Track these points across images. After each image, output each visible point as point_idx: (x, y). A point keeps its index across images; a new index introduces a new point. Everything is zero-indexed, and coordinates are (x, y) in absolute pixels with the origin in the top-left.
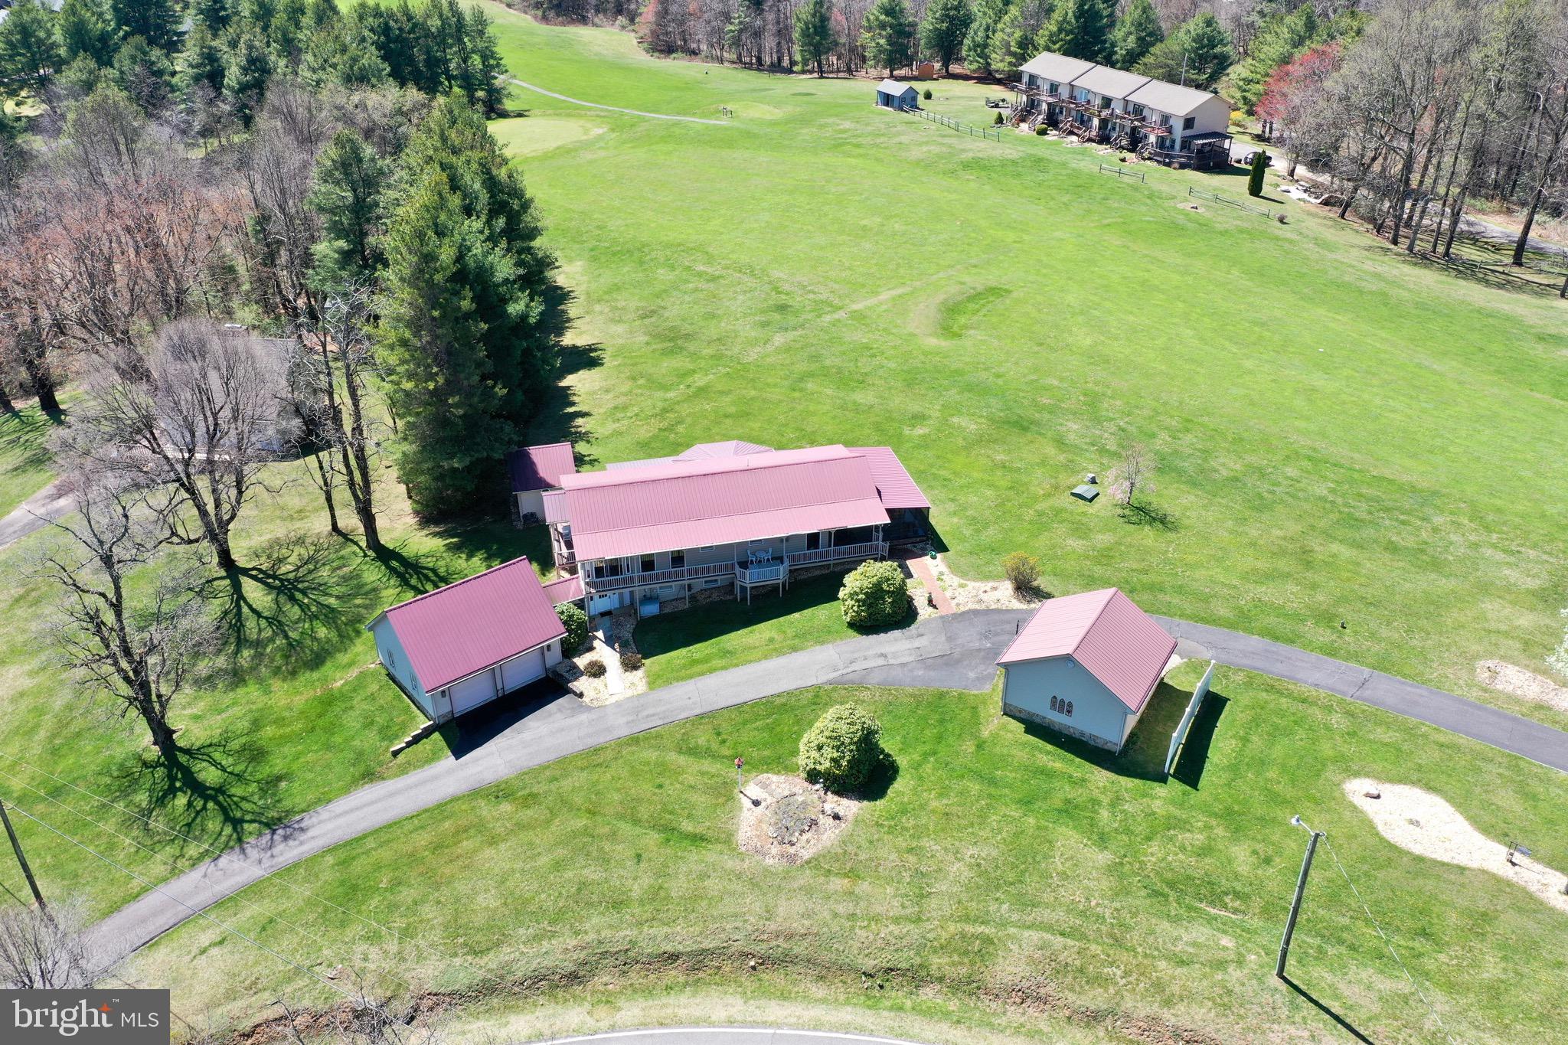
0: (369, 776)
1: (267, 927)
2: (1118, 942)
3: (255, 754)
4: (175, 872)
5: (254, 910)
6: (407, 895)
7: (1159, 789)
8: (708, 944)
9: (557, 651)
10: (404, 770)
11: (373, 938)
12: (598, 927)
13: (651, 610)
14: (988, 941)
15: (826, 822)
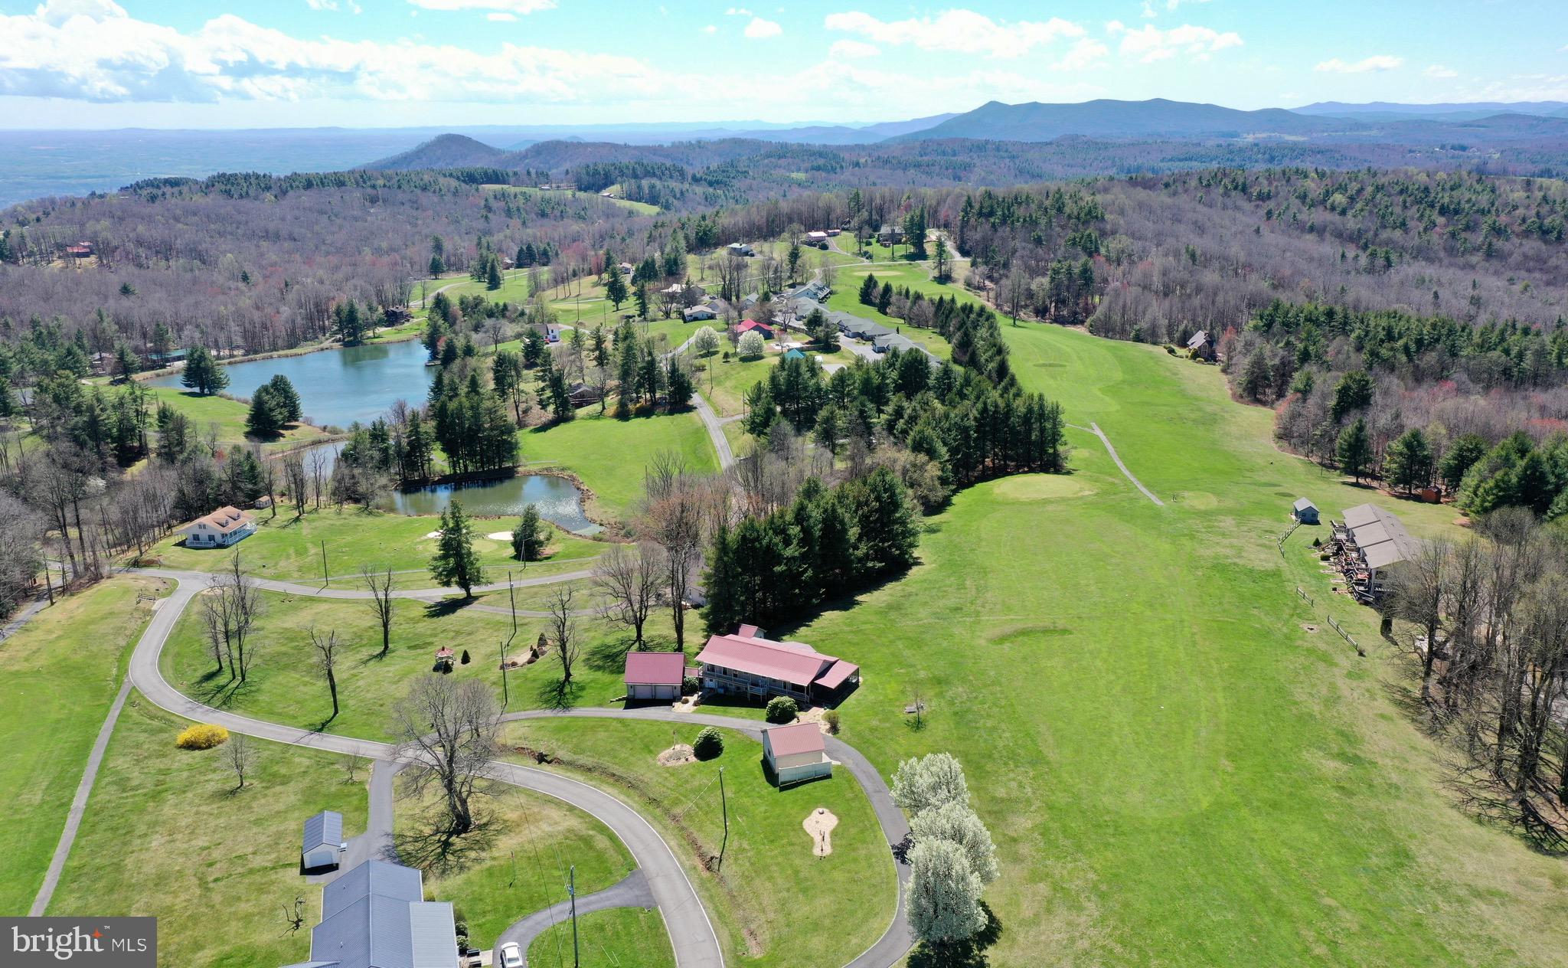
0: (600, 705)
1: (541, 728)
2: (707, 813)
3: (582, 689)
4: (536, 709)
5: (543, 723)
6: (576, 734)
7: (771, 788)
8: (625, 776)
9: (679, 689)
10: (612, 707)
11: (558, 740)
12: (606, 762)
13: (721, 691)
14: (681, 801)
15: (683, 760)
